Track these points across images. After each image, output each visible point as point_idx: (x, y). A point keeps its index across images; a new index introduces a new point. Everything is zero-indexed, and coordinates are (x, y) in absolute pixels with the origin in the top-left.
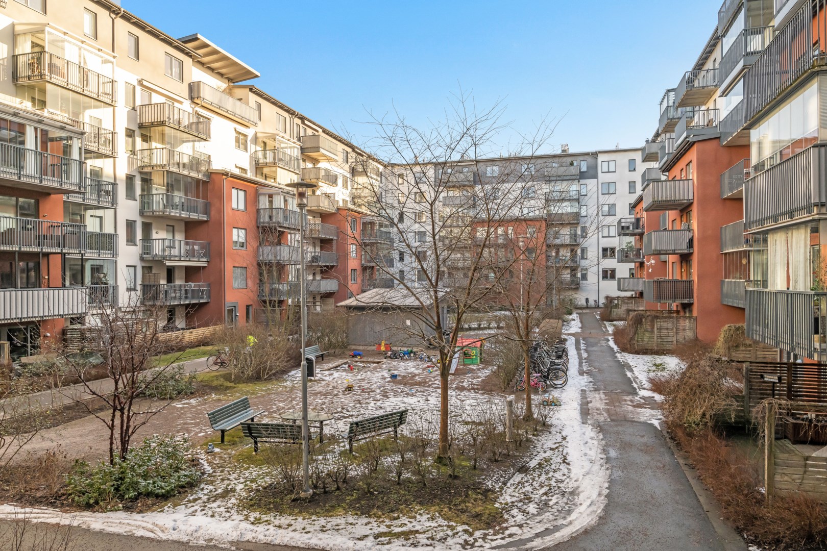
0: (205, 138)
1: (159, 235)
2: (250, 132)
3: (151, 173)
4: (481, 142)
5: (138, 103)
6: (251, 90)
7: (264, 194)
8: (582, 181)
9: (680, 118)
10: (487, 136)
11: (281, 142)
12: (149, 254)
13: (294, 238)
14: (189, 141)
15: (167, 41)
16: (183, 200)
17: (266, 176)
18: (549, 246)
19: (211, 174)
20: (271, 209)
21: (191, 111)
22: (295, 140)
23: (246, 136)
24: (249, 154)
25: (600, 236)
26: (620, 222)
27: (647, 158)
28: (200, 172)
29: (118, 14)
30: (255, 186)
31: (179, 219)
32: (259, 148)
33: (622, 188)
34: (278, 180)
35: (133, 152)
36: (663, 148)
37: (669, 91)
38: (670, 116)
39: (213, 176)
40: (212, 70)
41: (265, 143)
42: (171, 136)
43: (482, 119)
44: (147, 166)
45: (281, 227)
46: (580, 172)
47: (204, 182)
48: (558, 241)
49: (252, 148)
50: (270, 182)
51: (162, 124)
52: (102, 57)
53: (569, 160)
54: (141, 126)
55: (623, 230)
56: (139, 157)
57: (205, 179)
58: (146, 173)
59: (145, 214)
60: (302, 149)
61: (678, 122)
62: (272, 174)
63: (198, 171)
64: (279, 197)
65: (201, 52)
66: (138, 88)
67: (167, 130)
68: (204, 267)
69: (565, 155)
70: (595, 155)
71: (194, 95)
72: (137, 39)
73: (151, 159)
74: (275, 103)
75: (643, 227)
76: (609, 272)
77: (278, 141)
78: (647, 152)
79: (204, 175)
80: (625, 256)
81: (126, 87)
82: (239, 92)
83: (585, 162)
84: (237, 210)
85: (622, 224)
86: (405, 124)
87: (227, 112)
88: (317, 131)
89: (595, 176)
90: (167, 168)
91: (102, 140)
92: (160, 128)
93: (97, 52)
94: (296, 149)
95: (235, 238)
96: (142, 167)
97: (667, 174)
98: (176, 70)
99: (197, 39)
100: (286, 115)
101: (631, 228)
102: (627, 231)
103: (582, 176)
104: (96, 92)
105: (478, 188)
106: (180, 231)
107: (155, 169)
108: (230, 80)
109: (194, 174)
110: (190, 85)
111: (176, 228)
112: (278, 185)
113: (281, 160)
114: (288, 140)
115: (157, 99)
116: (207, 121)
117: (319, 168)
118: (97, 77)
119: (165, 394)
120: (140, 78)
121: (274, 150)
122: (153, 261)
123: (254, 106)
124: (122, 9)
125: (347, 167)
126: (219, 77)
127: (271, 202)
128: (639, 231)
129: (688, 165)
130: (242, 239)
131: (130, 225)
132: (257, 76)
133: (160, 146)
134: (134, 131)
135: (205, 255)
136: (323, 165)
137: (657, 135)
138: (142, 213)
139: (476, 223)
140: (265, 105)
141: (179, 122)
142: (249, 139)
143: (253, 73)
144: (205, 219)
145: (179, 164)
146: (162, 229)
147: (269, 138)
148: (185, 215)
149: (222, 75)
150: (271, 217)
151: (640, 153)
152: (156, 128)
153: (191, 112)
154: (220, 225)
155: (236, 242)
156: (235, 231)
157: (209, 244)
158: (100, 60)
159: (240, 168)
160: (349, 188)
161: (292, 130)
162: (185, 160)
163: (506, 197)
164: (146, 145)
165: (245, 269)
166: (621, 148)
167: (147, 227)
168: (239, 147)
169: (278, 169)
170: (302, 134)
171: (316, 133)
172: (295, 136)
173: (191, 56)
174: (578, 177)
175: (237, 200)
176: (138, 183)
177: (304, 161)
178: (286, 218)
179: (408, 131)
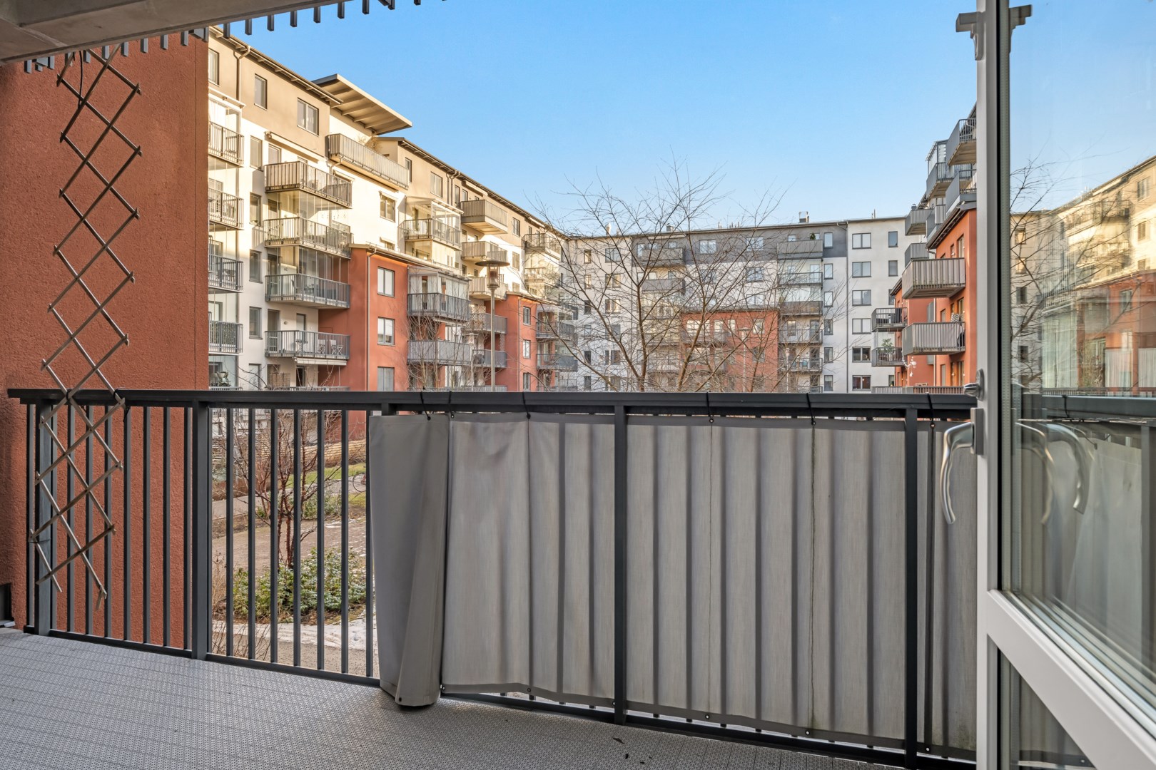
0: (345, 204)
1: (288, 326)
2: (398, 197)
3: (279, 248)
4: (695, 214)
5: (266, 161)
6: (400, 143)
7: (417, 275)
8: (826, 260)
9: (952, 179)
10: (703, 208)
11: (436, 209)
12: (275, 349)
13: (451, 332)
14: (326, 209)
15: (301, 85)
16: (317, 283)
17: (417, 252)
18: (781, 346)
19: (351, 250)
20: (426, 294)
21: (327, 170)
22: (454, 207)
23: (393, 201)
24: (397, 224)
25: (850, 332)
26: (875, 313)
27: (913, 230)
28: (340, 247)
29: (244, 52)
30: (405, 265)
31: (311, 307)
32: (409, 217)
33: (880, 270)
34: (433, 257)
35: (259, 222)
36: (931, 217)
37: (939, 143)
38: (941, 175)
39: (355, 253)
40: (352, 118)
41: (416, 211)
42: (305, 203)
43: (697, 189)
44: (275, 240)
45: (437, 317)
46: (824, 248)
47: (345, 261)
48: (793, 339)
49: (401, 217)
50: (423, 260)
51: (295, 187)
52: (225, 106)
53: (808, 232)
54: (269, 191)
55: (880, 325)
56: (266, 229)
57: (344, 256)
58: (273, 249)
59: (272, 300)
60: (463, 218)
61: (950, 183)
62: (426, 251)
63: (336, 247)
64: (435, 278)
65: (340, 96)
66: (266, 144)
67: (300, 195)
68: (342, 367)
69: (803, 225)
70: (844, 225)
71: (332, 151)
72: (265, 84)
73: (280, 231)
74: (430, 160)
75: (906, 321)
76: (862, 380)
77: (435, 207)
78: (912, 221)
79: (344, 251)
80: (882, 359)
81: (252, 141)
82: (386, 147)
83: (831, 235)
84: (383, 295)
85: (878, 317)
86: (610, 195)
87: (371, 172)
88: (481, 195)
89: (844, 254)
90: (301, 242)
91: (225, 208)
92: (292, 193)
93: (220, 100)
94: (454, 218)
95: (380, 331)
96: (269, 242)
97: (934, 250)
98: (310, 119)
99: (336, 81)
100: (443, 174)
101: (890, 322)
102: (885, 326)
103: (827, 253)
104: (220, 150)
105: (691, 268)
106: (312, 322)
107: (286, 243)
108: (374, 131)
109: (331, 251)
110: (326, 138)
111: (308, 318)
112: (433, 264)
113: (436, 232)
114: (447, 207)
115: (288, 157)
116: (348, 184)
117: (483, 243)
118: (220, 131)
119: (311, 515)
120: (268, 131)
121: (428, 219)
122: (282, 358)
123: (404, 163)
124: (249, 47)
125: (518, 240)
126: (361, 127)
127: (425, 286)
128: (900, 325)
129: (959, 239)
130: (389, 332)
131: (254, 312)
132: (408, 126)
133: (290, 215)
134: (260, 197)
135: (343, 352)
136: (487, 238)
137: (925, 200)
138: (268, 299)
139: (685, 314)
140: (417, 162)
141: (314, 185)
142: (397, 205)
143: (404, 123)
144: (345, 306)
145: (314, 238)
146: (291, 319)
147: (421, 203)
148: (320, 301)
149: (364, 125)
150: (425, 305)
151: (903, 223)
152: (287, 193)
153: (328, 172)
154: (363, 313)
155: (382, 336)
156: (380, 322)
157: (349, 337)
158: (224, 110)
159: (385, 242)
160: (521, 268)
161: (450, 194)
162: (321, 232)
163: (725, 278)
164: (274, 215)
165: (392, 371)
166: (878, 216)
167: (273, 316)
168: (385, 216)
169: (434, 243)
170: (462, 199)
171: (481, 198)
172: (454, 201)
173: (328, 103)
174: (821, 255)
175: (384, 283)
176: (264, 261)
177: (465, 233)
178: (443, 306)
179: (613, 203)
